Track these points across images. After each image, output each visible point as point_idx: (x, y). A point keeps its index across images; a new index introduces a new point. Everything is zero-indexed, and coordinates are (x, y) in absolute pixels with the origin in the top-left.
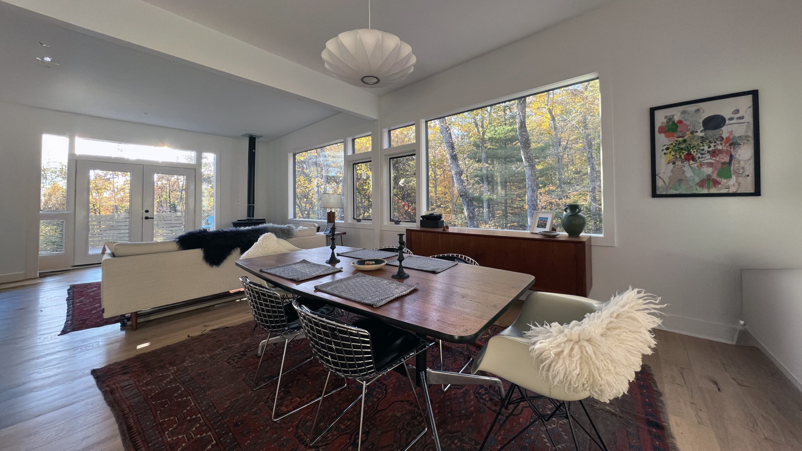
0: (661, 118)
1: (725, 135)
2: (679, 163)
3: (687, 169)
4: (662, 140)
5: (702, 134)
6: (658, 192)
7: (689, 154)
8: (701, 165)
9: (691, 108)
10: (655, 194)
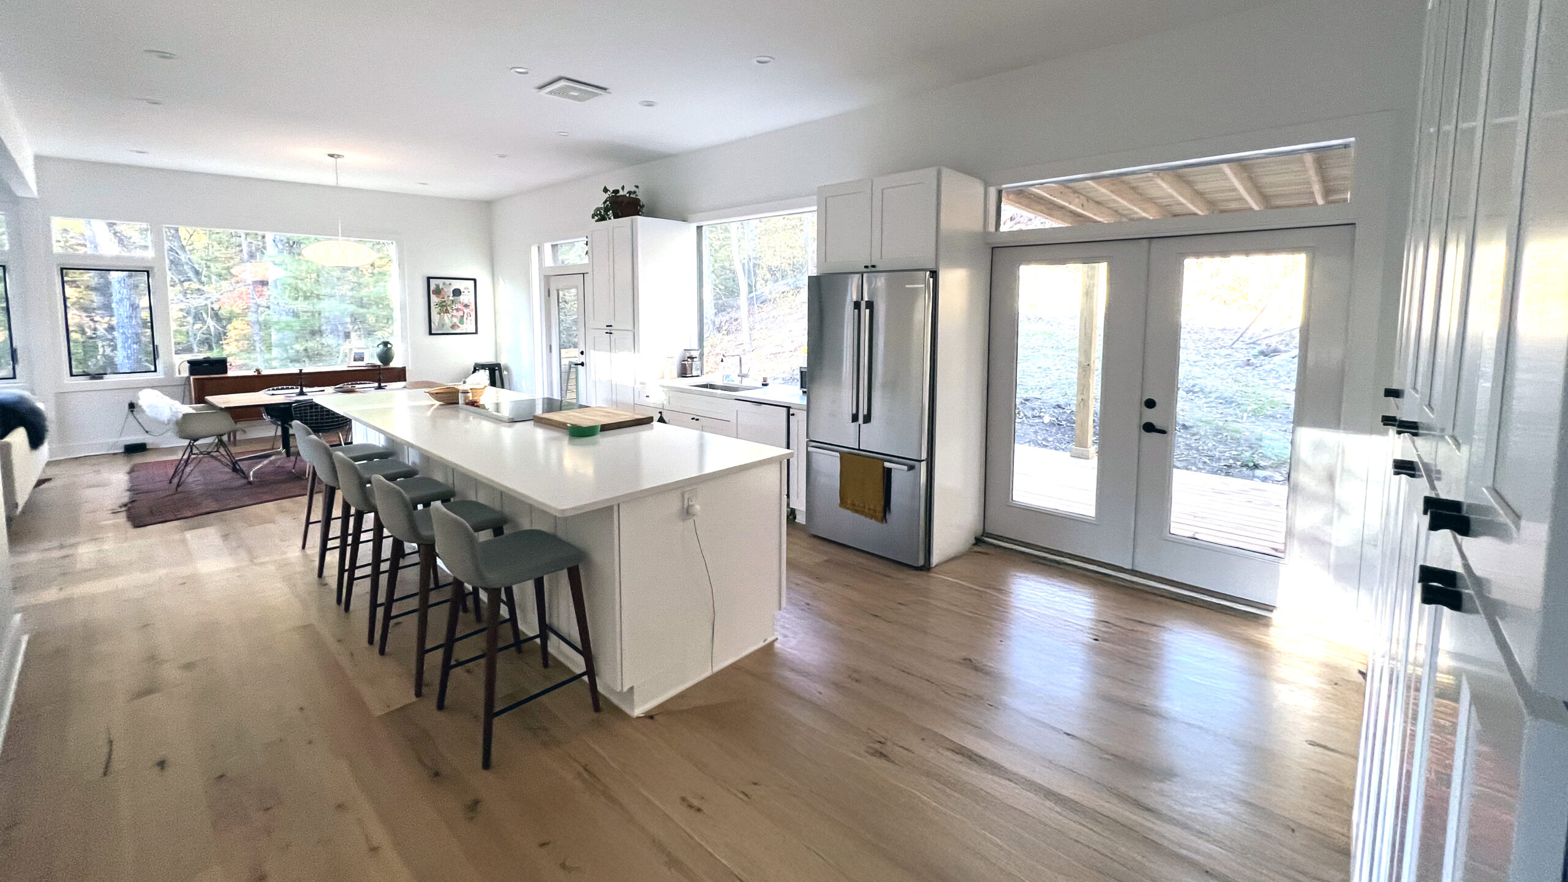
0: (433, 282)
1: (462, 301)
2: (442, 314)
3: (446, 318)
4: (434, 298)
5: (452, 298)
6: (433, 332)
7: (447, 310)
8: (452, 316)
9: (448, 282)
10: (431, 333)
